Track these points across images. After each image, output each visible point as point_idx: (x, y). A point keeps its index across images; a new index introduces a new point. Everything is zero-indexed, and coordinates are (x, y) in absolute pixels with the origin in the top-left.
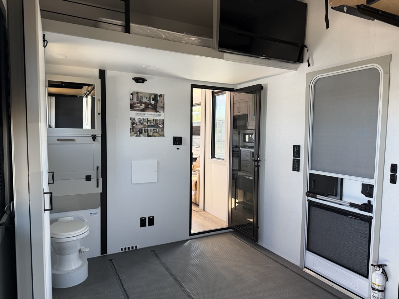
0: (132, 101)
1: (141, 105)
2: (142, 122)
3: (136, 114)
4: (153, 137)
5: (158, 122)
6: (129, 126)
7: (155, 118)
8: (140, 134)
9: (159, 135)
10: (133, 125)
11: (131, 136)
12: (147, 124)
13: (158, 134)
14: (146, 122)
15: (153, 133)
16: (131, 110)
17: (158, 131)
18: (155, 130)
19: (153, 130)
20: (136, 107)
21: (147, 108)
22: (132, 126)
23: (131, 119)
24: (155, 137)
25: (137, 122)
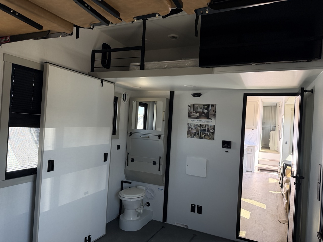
0: (190, 111)
1: (196, 114)
2: (196, 127)
3: (192, 120)
4: (204, 139)
5: (210, 127)
6: (186, 130)
7: (207, 124)
8: (194, 136)
9: (210, 138)
10: (190, 129)
11: (188, 137)
12: (200, 129)
13: (208, 137)
14: (199, 127)
15: (205, 136)
16: (188, 118)
17: (208, 135)
18: (206, 134)
19: (205, 134)
20: (192, 116)
21: (201, 116)
22: (189, 130)
23: (188, 124)
24: (206, 139)
25: (193, 126)
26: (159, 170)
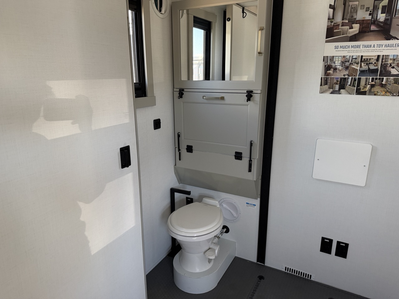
0: (332, 22)
1: (352, 28)
2: (347, 64)
3: (336, 47)
4: (369, 95)
5: (390, 62)
6: (318, 72)
7: (381, 54)
8: (340, 89)
9: (387, 92)
10: (328, 72)
11: (322, 92)
12: (358, 68)
13: (382, 89)
14: (358, 64)
15: (372, 86)
16: (327, 42)
17: (384, 83)
18: (378, 81)
19: (372, 81)
20: (338, 34)
21: (365, 32)
22: (326, 74)
23: (325, 59)
24: (375, 95)
25: (337, 64)
26: (250, 170)
